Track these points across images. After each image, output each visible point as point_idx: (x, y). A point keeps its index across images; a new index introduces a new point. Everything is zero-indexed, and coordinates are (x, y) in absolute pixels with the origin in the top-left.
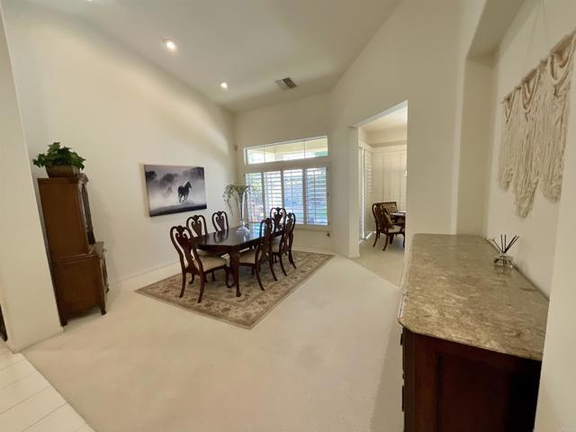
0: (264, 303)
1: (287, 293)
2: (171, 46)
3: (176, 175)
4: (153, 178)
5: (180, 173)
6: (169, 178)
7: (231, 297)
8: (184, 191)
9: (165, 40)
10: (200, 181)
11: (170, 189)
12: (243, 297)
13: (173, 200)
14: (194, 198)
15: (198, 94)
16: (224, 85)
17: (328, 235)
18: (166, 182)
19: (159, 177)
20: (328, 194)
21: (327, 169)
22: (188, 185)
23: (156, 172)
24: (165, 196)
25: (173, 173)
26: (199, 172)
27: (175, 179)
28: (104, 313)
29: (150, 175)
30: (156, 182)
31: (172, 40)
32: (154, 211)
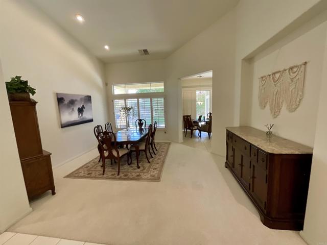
0: (156, 169)
1: (163, 162)
2: (80, 19)
3: (76, 100)
4: (63, 102)
5: (79, 99)
6: (72, 102)
7: (135, 169)
8: (81, 111)
9: (76, 15)
10: (89, 104)
11: (73, 109)
12: (142, 168)
13: (75, 117)
14: (86, 115)
15: (86, 50)
16: (107, 47)
17: (165, 132)
18: (71, 105)
19: (66, 102)
20: (165, 112)
21: (164, 99)
22: (83, 107)
23: (64, 98)
24: (70, 114)
25: (74, 99)
26: (88, 99)
27: (76, 102)
28: (54, 193)
29: (60, 100)
30: (65, 105)
31: (81, 15)
32: (64, 124)
